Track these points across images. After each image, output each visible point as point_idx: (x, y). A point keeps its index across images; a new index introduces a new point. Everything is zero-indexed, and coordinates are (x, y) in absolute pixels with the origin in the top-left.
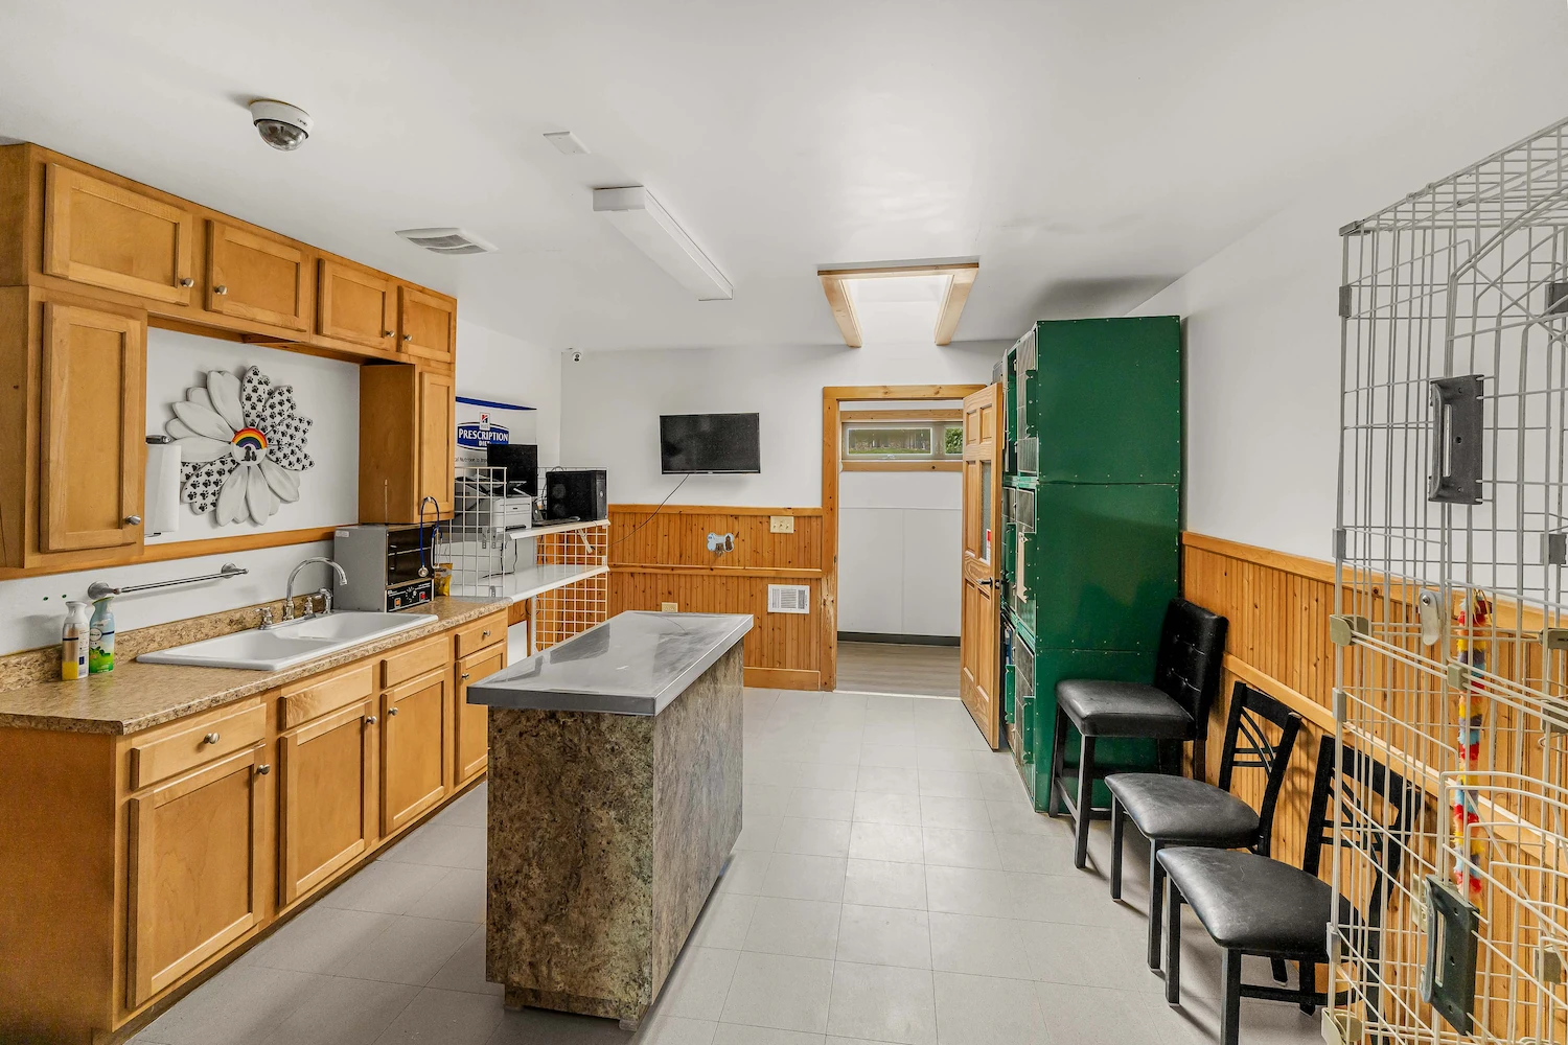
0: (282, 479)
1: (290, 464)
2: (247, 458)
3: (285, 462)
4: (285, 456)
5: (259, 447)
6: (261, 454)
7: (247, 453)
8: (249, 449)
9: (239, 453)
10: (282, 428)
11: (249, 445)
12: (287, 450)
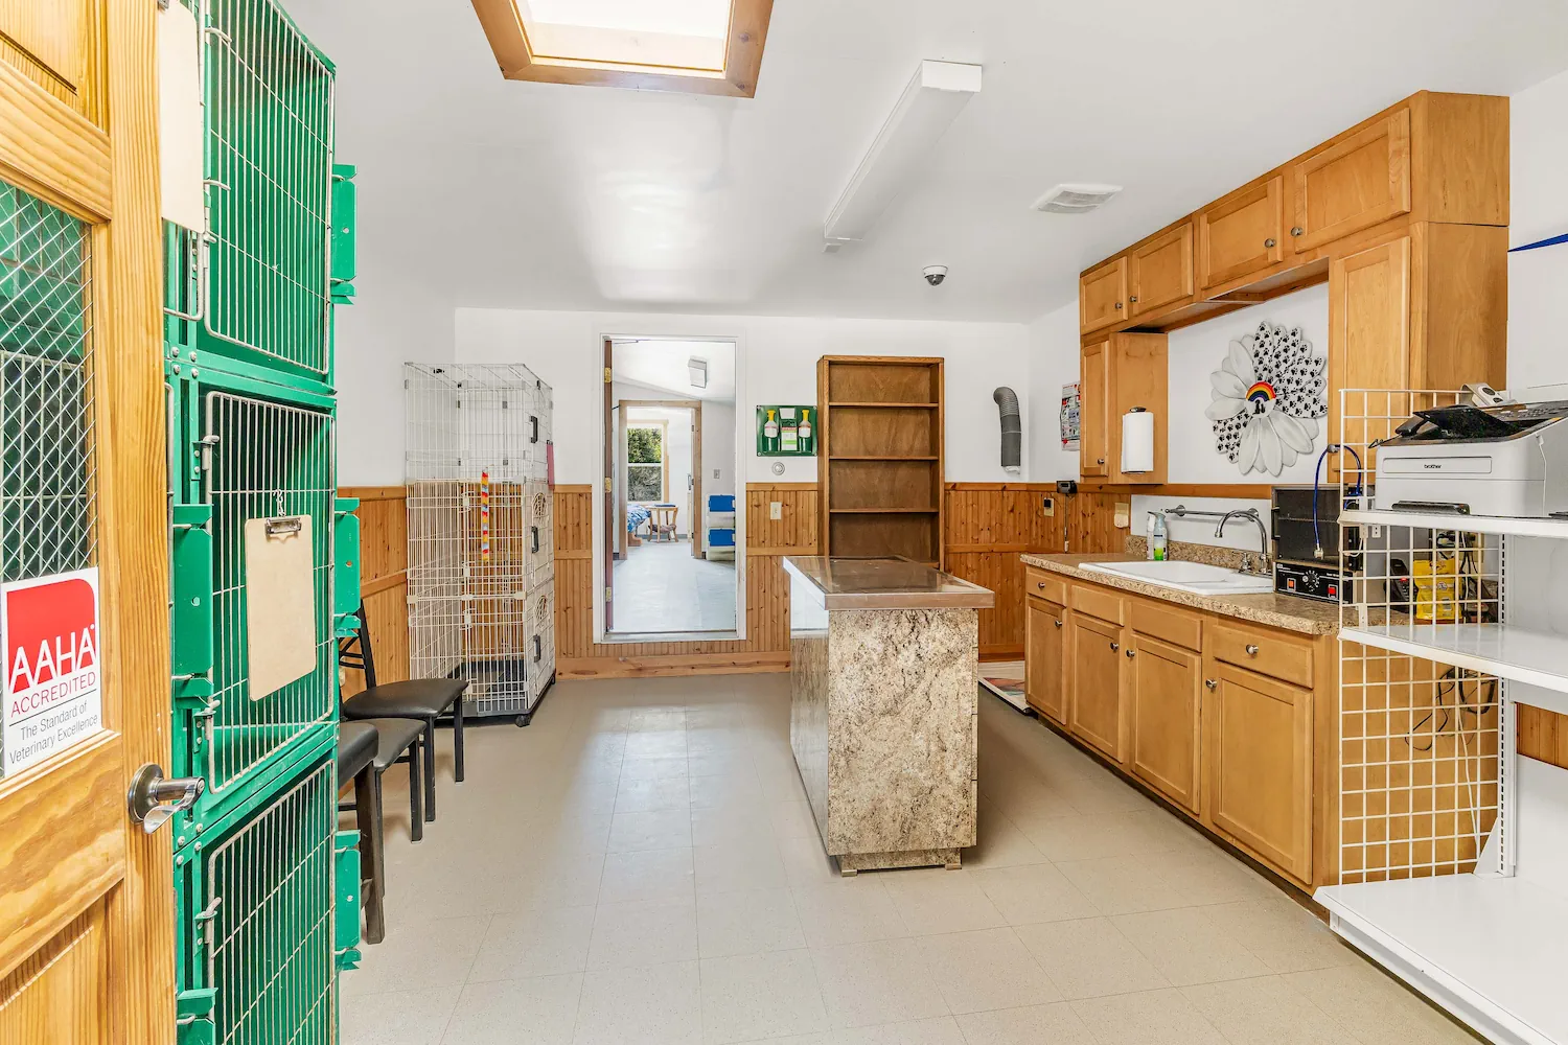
0: (1290, 428)
1: (1297, 411)
2: (1257, 412)
3: (1292, 411)
4: (1291, 404)
5: (1267, 399)
6: (1270, 405)
7: (1257, 406)
8: (1258, 402)
9: (1251, 407)
10: (1288, 375)
11: (1259, 398)
12: (1293, 398)
